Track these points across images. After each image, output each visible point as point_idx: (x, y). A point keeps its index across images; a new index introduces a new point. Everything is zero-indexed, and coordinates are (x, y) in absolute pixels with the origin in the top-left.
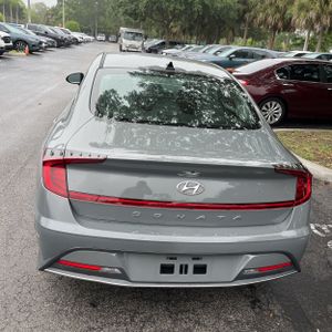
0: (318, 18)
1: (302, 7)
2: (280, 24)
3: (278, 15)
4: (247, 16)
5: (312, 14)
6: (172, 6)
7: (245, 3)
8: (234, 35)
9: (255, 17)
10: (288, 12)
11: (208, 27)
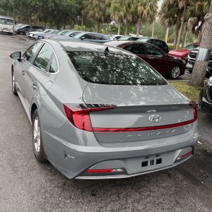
0: (125, 16)
1: (116, 9)
2: (103, 18)
3: (101, 13)
4: (83, 12)
5: (122, 13)
6: (33, 2)
7: (80, 4)
8: (75, 24)
9: (87, 13)
10: (107, 11)
11: (58, 17)
